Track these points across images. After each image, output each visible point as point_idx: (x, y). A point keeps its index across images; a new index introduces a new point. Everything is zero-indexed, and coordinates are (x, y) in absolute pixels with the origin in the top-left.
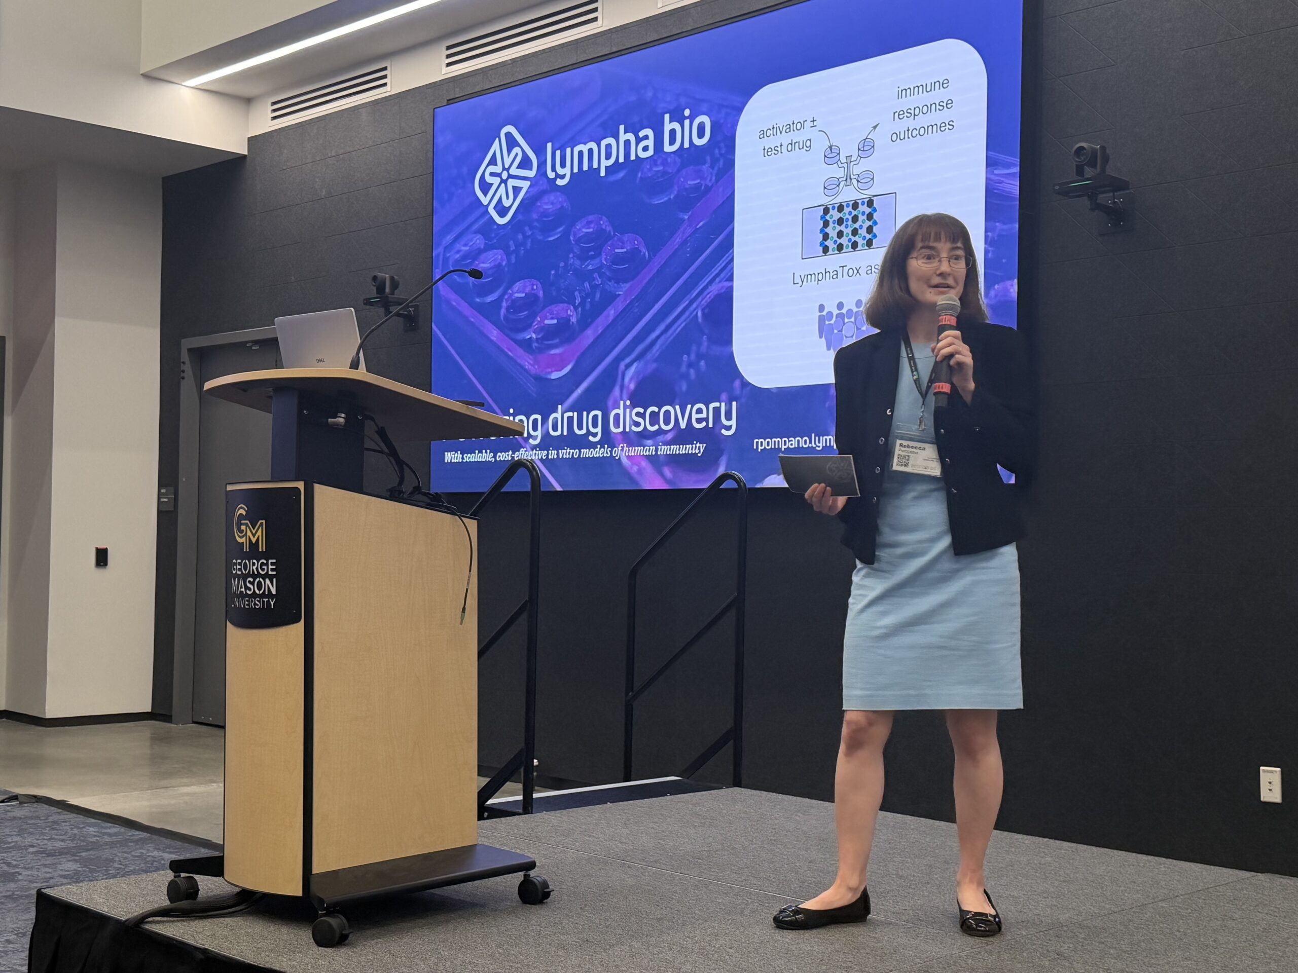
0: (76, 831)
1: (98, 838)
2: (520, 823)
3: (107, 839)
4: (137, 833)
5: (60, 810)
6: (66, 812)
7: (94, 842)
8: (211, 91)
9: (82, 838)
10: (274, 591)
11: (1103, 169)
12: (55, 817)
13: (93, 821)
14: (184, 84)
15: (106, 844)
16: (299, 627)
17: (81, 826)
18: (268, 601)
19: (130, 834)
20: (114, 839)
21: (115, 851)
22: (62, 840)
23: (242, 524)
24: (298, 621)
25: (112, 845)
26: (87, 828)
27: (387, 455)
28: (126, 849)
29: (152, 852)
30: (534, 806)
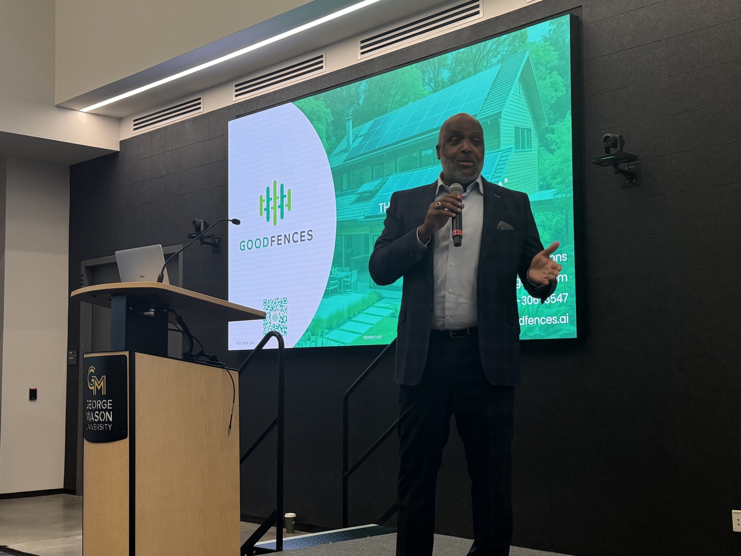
8: (96, 114)
10: (111, 420)
11: (621, 149)
14: (81, 110)
16: (126, 441)
18: (107, 426)
23: (92, 378)
24: (126, 437)
27: (182, 332)
30: (283, 546)
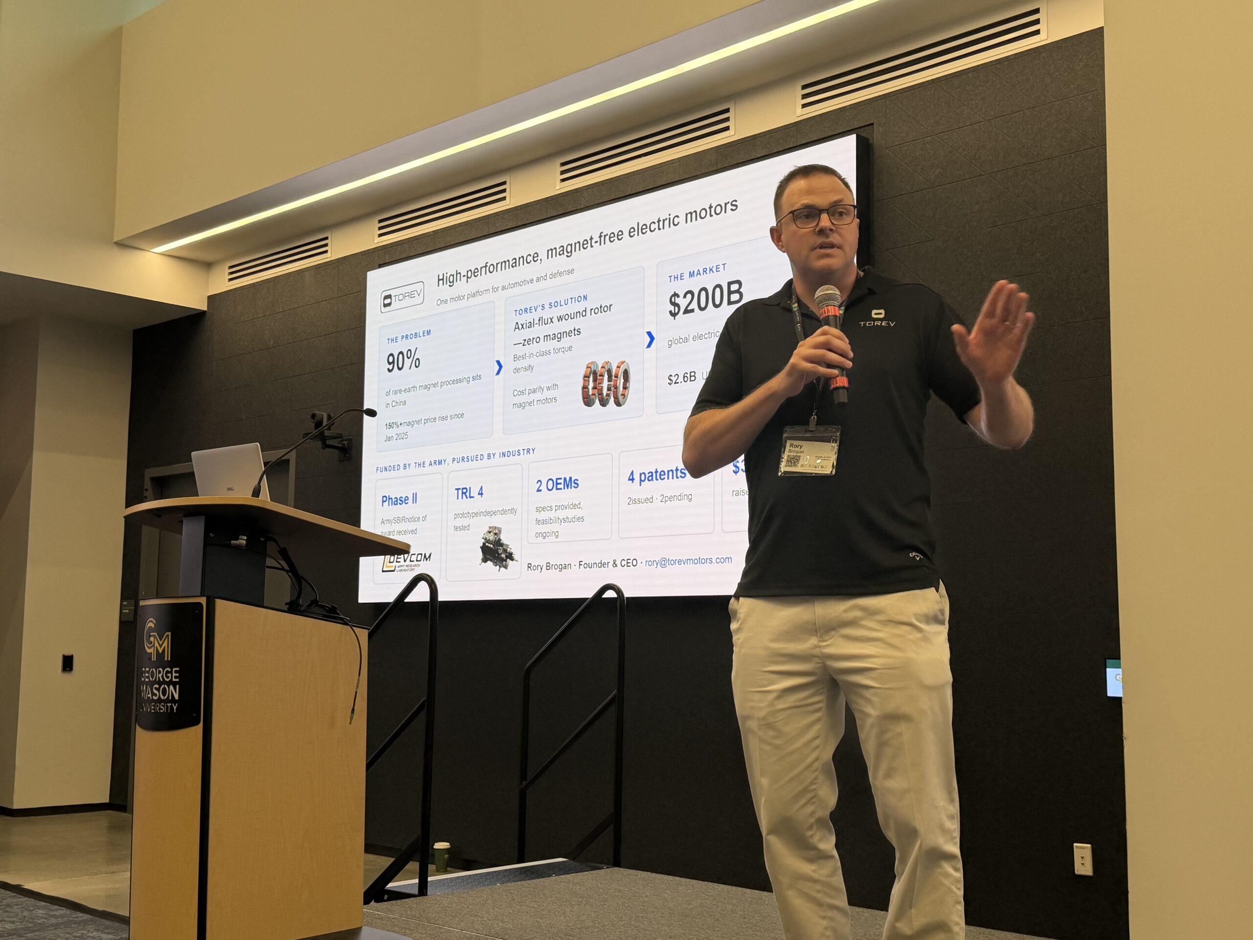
0: (26, 913)
1: (45, 920)
2: (414, 904)
3: (53, 921)
4: (81, 915)
5: (14, 894)
6: (20, 896)
7: (41, 923)
8: (174, 256)
9: (31, 920)
10: (176, 697)
12: (9, 900)
13: (43, 903)
14: (152, 250)
15: (52, 925)
16: (199, 729)
17: (32, 908)
18: (171, 706)
19: (74, 916)
20: (60, 920)
21: (58, 932)
22: (13, 922)
23: (150, 636)
24: (197, 723)
25: (57, 926)
26: (38, 910)
27: (287, 571)
28: (69, 930)
29: (92, 933)
30: (428, 888)
